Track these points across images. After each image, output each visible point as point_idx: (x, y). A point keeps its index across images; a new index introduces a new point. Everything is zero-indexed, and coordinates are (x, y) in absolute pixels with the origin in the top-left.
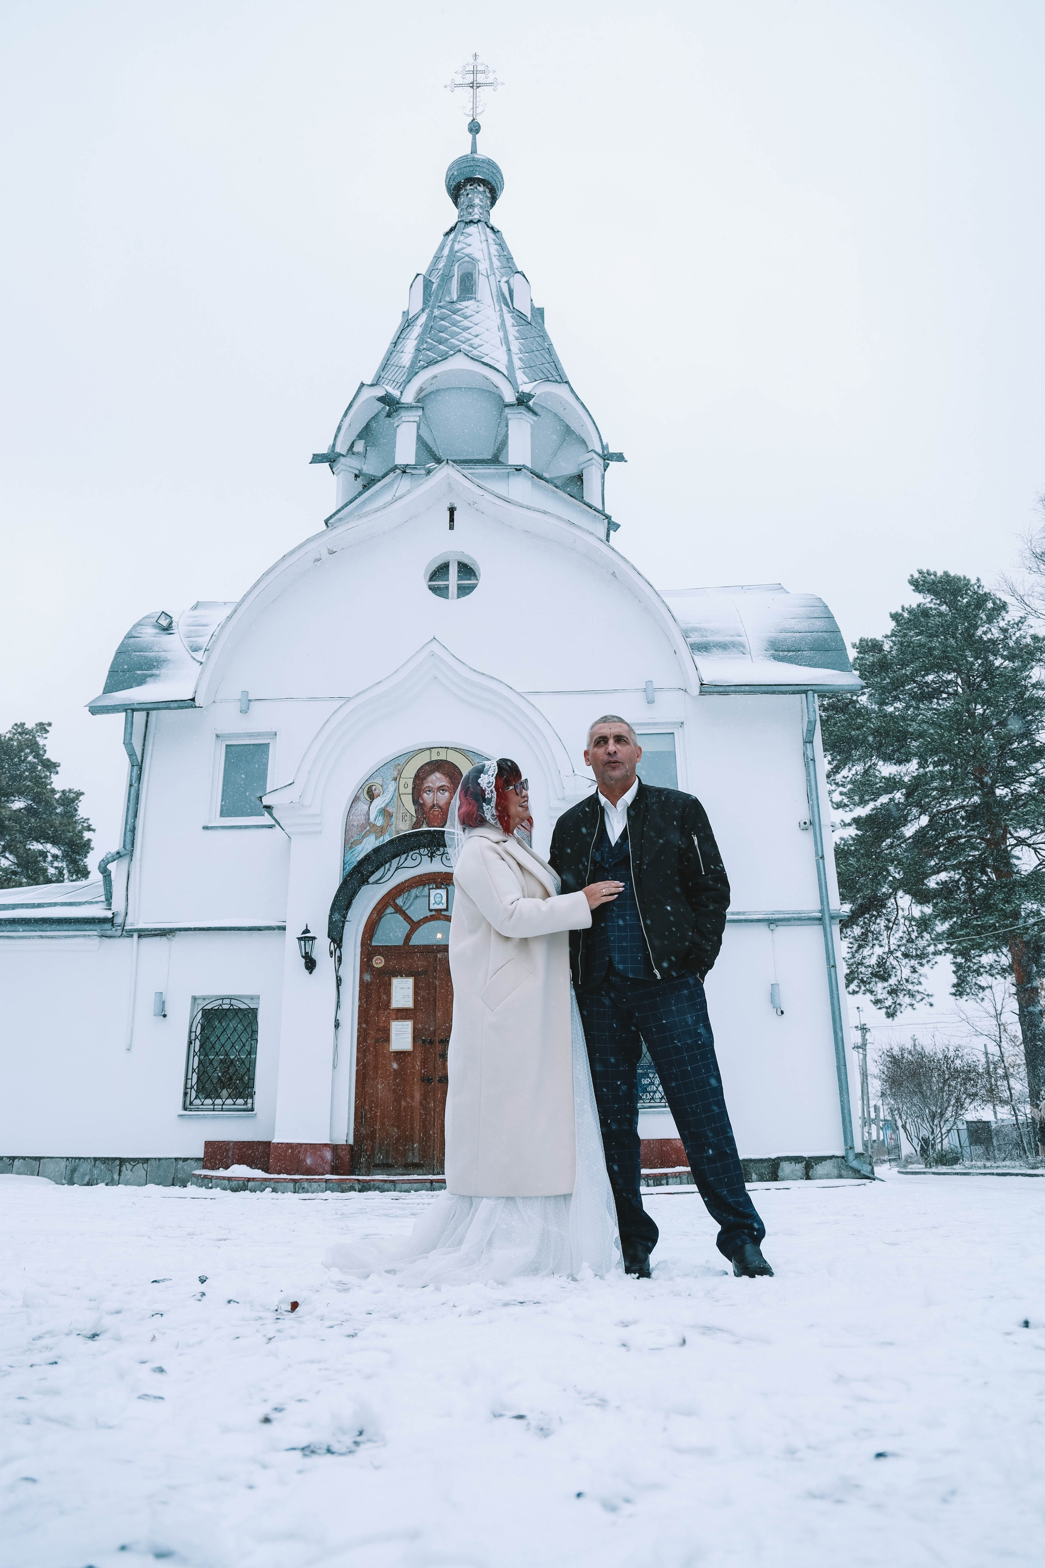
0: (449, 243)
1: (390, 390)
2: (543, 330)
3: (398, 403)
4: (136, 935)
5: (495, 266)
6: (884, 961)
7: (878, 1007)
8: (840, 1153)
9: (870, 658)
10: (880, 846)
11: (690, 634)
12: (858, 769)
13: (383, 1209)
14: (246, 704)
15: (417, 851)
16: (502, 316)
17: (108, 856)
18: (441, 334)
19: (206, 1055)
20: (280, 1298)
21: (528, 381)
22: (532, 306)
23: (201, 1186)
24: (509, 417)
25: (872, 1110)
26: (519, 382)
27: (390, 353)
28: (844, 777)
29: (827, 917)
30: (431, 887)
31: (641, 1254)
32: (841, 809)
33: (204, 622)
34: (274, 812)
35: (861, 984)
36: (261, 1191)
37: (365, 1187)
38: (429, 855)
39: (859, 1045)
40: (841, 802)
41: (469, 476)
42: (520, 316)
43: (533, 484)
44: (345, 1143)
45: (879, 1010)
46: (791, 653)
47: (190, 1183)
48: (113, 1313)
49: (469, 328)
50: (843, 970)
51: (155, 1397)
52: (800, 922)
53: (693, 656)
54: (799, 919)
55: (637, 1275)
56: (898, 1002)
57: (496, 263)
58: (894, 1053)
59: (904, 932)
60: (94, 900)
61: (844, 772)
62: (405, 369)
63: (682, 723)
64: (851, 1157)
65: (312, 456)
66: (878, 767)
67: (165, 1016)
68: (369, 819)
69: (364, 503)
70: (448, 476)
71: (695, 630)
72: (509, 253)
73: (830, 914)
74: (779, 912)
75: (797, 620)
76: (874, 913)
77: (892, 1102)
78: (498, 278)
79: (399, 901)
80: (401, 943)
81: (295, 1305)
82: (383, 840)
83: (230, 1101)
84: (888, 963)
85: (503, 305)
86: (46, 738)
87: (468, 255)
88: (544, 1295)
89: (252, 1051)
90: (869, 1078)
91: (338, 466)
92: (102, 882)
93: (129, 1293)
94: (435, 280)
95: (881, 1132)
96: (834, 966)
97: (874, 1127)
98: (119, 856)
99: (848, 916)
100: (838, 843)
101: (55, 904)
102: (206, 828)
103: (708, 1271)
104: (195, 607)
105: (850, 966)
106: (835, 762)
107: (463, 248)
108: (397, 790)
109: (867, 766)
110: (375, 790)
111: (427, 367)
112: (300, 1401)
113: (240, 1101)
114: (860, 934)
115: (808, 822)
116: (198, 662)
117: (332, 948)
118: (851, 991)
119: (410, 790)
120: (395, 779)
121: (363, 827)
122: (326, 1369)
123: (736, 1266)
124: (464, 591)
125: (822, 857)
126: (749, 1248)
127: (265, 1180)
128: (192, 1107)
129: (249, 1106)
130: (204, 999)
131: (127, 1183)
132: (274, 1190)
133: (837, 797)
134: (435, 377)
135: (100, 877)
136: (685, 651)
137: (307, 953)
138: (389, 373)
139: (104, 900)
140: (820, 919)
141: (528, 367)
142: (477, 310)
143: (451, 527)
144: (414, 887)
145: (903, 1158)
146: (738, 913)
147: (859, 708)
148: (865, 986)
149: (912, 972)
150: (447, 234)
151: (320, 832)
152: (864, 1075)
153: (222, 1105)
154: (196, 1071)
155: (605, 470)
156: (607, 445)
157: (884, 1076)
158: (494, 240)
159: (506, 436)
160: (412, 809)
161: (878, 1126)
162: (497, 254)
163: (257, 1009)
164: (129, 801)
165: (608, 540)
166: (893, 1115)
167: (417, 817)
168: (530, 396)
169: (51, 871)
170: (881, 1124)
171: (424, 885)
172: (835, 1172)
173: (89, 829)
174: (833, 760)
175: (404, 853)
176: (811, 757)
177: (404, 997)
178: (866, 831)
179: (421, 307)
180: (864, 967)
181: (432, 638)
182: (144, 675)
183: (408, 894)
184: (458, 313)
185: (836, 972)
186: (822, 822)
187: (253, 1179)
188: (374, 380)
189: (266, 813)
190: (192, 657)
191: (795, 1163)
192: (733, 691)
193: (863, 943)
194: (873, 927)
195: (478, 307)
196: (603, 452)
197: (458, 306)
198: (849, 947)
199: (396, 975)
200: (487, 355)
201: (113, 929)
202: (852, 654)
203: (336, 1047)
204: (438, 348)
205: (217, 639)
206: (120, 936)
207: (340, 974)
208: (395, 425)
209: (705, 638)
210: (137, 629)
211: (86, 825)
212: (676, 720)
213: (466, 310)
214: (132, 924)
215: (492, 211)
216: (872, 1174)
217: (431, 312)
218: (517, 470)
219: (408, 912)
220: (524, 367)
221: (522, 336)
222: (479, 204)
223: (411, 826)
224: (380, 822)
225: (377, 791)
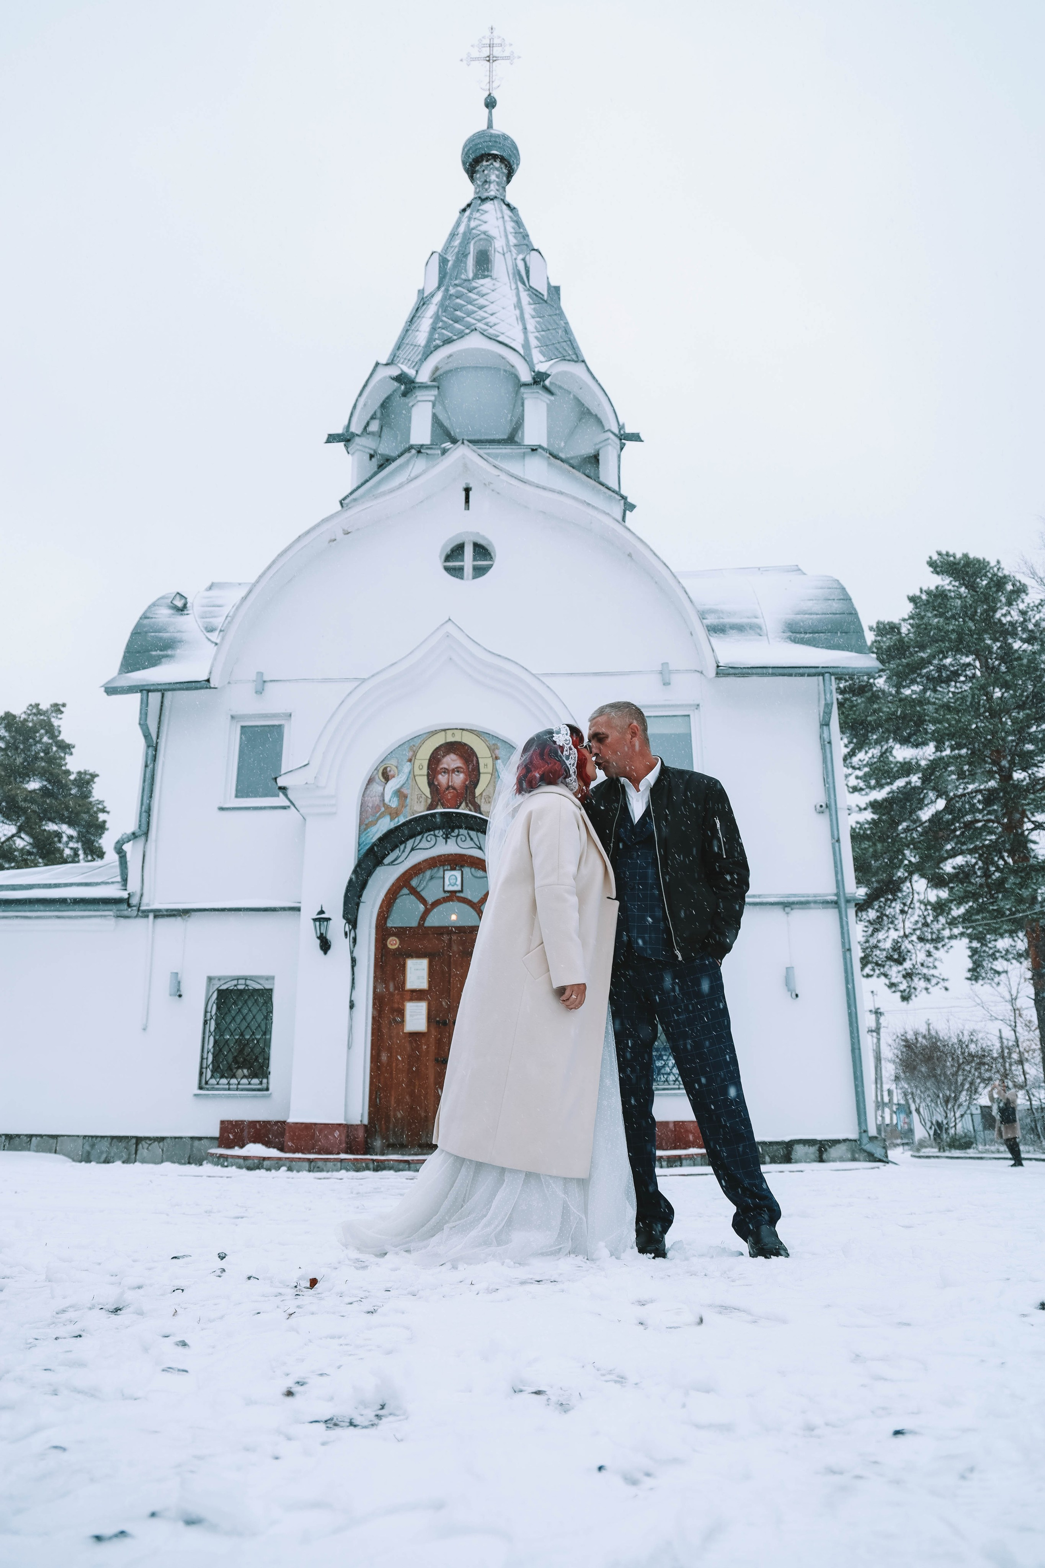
0: (465, 220)
1: (405, 369)
2: (560, 308)
3: (413, 382)
4: (151, 916)
5: (511, 244)
6: (899, 945)
7: (893, 990)
8: (854, 1136)
9: (887, 642)
10: (895, 830)
11: (707, 616)
14: (261, 685)
15: (432, 833)
16: (517, 294)
17: (124, 837)
18: (457, 312)
19: (222, 1035)
20: (300, 1274)
21: (544, 360)
22: (549, 284)
23: (217, 1165)
24: (525, 396)
25: (886, 1094)
26: (535, 361)
27: (405, 332)
28: (860, 760)
29: (842, 903)
30: (446, 868)
31: (656, 1235)
32: (856, 794)
33: (218, 602)
34: (289, 792)
35: (876, 967)
36: (277, 1170)
37: (379, 1167)
38: (444, 836)
39: (873, 1029)
40: (857, 786)
41: (485, 456)
42: (535, 294)
43: (550, 464)
44: (359, 1123)
45: (894, 994)
46: (807, 636)
47: (205, 1162)
48: (134, 1288)
49: (485, 306)
50: (857, 953)
51: (179, 1370)
52: (815, 906)
53: (710, 637)
54: (815, 902)
55: (653, 1255)
56: (913, 986)
57: (513, 241)
58: (909, 1037)
59: (919, 916)
60: (110, 881)
61: (861, 755)
62: (421, 348)
63: (698, 705)
64: (865, 1140)
65: (326, 436)
66: (893, 751)
67: (180, 996)
68: (384, 800)
69: (380, 483)
70: (463, 457)
71: (711, 611)
72: (525, 230)
73: (845, 897)
74: (795, 895)
75: (815, 602)
76: (890, 897)
77: (906, 1086)
78: (515, 256)
79: (414, 883)
80: (414, 923)
81: (314, 1282)
82: (398, 822)
83: (245, 1081)
84: (903, 947)
85: (519, 283)
86: (61, 719)
87: (484, 233)
88: (561, 1274)
89: (267, 1032)
90: (883, 1062)
91: (353, 446)
92: (117, 863)
93: (150, 1269)
94: (451, 258)
95: (894, 1116)
96: (849, 950)
97: (887, 1110)
98: (134, 836)
99: (864, 900)
100: (854, 826)
101: (71, 885)
102: (222, 809)
103: (723, 1251)
104: (210, 588)
105: (864, 950)
106: (852, 745)
107: (479, 226)
108: (412, 773)
109: (883, 749)
110: (390, 771)
111: (442, 346)
112: (321, 1375)
113: (255, 1081)
114: (875, 918)
115: (824, 806)
116: (212, 642)
117: (347, 929)
118: (865, 974)
119: (425, 771)
120: (410, 760)
121: (378, 808)
122: (346, 1345)
123: (752, 1247)
124: (480, 572)
125: (838, 841)
126: (765, 1228)
127: (280, 1159)
128: (207, 1086)
129: (264, 1085)
130: (219, 979)
131: (143, 1161)
132: (290, 1169)
133: (853, 782)
134: (451, 356)
135: (116, 857)
136: (701, 633)
137: (322, 934)
138: (403, 352)
139: (120, 880)
140: (836, 903)
141: (543, 347)
142: (493, 288)
143: (467, 507)
144: (428, 869)
145: (917, 1143)
146: (755, 896)
147: (876, 691)
148: (878, 970)
149: (927, 956)
150: (464, 210)
151: (335, 813)
152: (878, 1059)
153: (237, 1085)
154: (212, 1050)
155: (622, 449)
156: (624, 425)
157: (898, 1060)
158: (510, 217)
159: (522, 416)
160: (427, 791)
161: (891, 1109)
162: (512, 231)
163: (271, 990)
164: (144, 780)
165: (624, 521)
166: (907, 1100)
167: (432, 799)
168: (545, 376)
169: (67, 852)
170: (895, 1108)
171: (439, 867)
172: (849, 1155)
173: (103, 811)
174: (849, 742)
175: (419, 835)
176: (827, 740)
177: (419, 978)
178: (884, 815)
179: (436, 285)
180: (880, 950)
181: (447, 619)
182: (159, 656)
183: (423, 876)
184: (474, 291)
185: (851, 955)
186: (839, 806)
187: (269, 1158)
188: (388, 360)
189: (281, 794)
190: (207, 638)
191: (809, 1146)
192: (749, 674)
193: (878, 926)
194: (888, 911)
195: (494, 285)
196: (620, 431)
197: (474, 284)
198: (864, 931)
199: (411, 956)
200: (503, 334)
201: (130, 910)
202: (870, 637)
203: (351, 1028)
204: (454, 327)
205: (232, 620)
206: (137, 916)
207: (355, 954)
208: (410, 404)
209: (721, 620)
210: (153, 609)
211: (100, 806)
212: (692, 702)
213: (482, 288)
214: (148, 905)
215: (508, 188)
216: (887, 1157)
217: (447, 290)
218: (533, 450)
219: (423, 894)
220: (540, 345)
221: (538, 315)
222: (494, 181)
223: (426, 808)
224: (394, 804)
225: (392, 773)
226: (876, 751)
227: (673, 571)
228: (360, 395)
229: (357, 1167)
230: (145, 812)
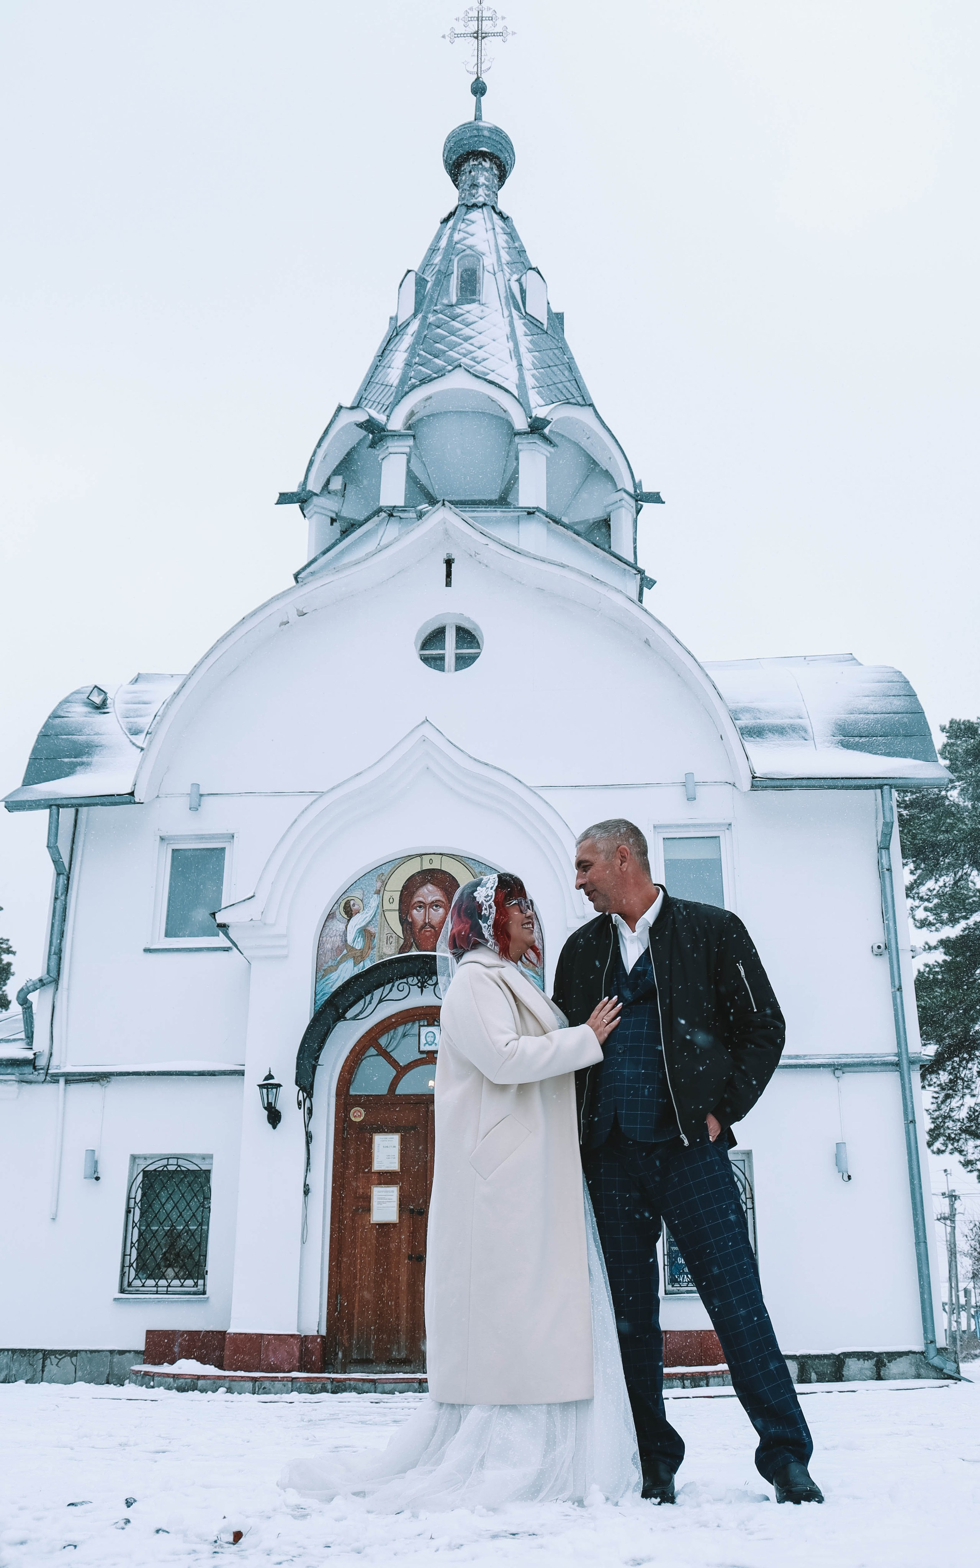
0: (447, 231)
1: (374, 414)
2: (563, 339)
3: (383, 430)
4: (62, 1080)
5: (504, 261)
7: (968, 1169)
8: (918, 1347)
9: (964, 745)
10: (973, 975)
11: (740, 716)
12: (947, 879)
13: (360, 1415)
14: (197, 800)
15: (405, 980)
16: (511, 324)
17: (28, 985)
18: (437, 345)
19: (148, 1225)
20: (223, 1529)
21: (543, 403)
22: (549, 310)
23: (142, 1386)
24: (520, 447)
25: (962, 1294)
26: (532, 405)
27: (375, 368)
28: (929, 889)
29: (906, 1064)
30: (422, 1023)
31: (664, 1475)
32: (925, 929)
33: (145, 698)
34: (231, 932)
35: (948, 1142)
36: (213, 1392)
37: (338, 1388)
38: (419, 984)
39: (947, 1215)
40: (926, 919)
41: (470, 521)
42: (532, 322)
43: (548, 530)
44: (316, 1334)
45: (971, 1174)
46: (863, 739)
47: (127, 1381)
48: (16, 1544)
49: (471, 338)
50: (925, 1124)
52: (871, 1068)
53: (744, 742)
54: (872, 1064)
55: (659, 1500)
57: (505, 257)
60: (12, 1038)
61: (930, 884)
62: (393, 388)
63: (730, 825)
64: (932, 1353)
65: (278, 495)
66: (971, 878)
67: (97, 1179)
68: (346, 941)
69: (342, 552)
70: (444, 521)
71: (747, 710)
72: (522, 246)
73: (908, 1058)
74: (847, 1056)
75: (871, 698)
76: (965, 1055)
78: (508, 276)
79: (383, 1041)
80: (384, 1092)
81: (238, 1536)
82: (364, 966)
83: (176, 1282)
85: (513, 309)
87: (470, 247)
88: (543, 1525)
89: (204, 1222)
90: (958, 1255)
91: (310, 509)
92: (21, 1016)
93: (38, 1519)
94: (430, 279)
95: (972, 1320)
96: (913, 1122)
97: (964, 1315)
98: (42, 983)
99: (934, 1060)
100: (922, 970)
102: (147, 950)
103: (744, 1495)
104: (136, 681)
105: (934, 1120)
106: (919, 872)
107: (465, 239)
108: (380, 906)
109: (958, 876)
110: (354, 905)
111: (420, 385)
113: (189, 1282)
114: (947, 1081)
115: (883, 946)
116: (138, 747)
117: (301, 1098)
118: (935, 1150)
119: (397, 905)
120: (378, 892)
121: (339, 950)
123: (777, 1489)
124: (463, 662)
125: (900, 989)
126: (795, 1469)
127: (219, 1377)
128: (131, 1289)
129: (201, 1288)
130: (145, 1159)
131: (51, 1381)
132: (230, 1390)
133: (921, 914)
134: (429, 398)
135: (20, 1008)
136: (733, 736)
137: (269, 1104)
138: (372, 394)
139: (24, 1037)
140: (897, 1065)
141: (543, 387)
142: (481, 315)
143: (448, 584)
144: (400, 1025)
146: (797, 1057)
147: (948, 805)
148: (952, 1144)
150: (446, 221)
151: (286, 957)
152: (953, 1253)
153: (167, 1287)
154: (136, 1245)
155: (638, 512)
156: (640, 482)
157: (976, 1254)
158: (503, 229)
159: (516, 471)
160: (398, 929)
161: (969, 1313)
162: (506, 245)
163: (209, 1171)
164: (54, 916)
165: (641, 601)
167: (405, 939)
168: (545, 422)
170: (973, 1311)
171: (414, 1022)
172: (913, 1371)
173: (8, 951)
174: (916, 870)
175: (388, 983)
176: (886, 867)
177: (388, 1157)
178: (957, 956)
179: (413, 311)
180: (953, 1121)
181: (424, 719)
182: (72, 763)
183: (394, 1033)
184: (458, 319)
185: (915, 1128)
186: (899, 948)
187: (204, 1377)
188: (353, 402)
189: (221, 934)
190: (131, 741)
191: (864, 1360)
192: (791, 786)
193: (951, 1092)
194: (963, 1073)
195: (482, 311)
196: (635, 491)
197: (458, 311)
198: (933, 1097)
199: (381, 1130)
200: (493, 371)
201: (36, 1073)
202: (939, 740)
203: (305, 1217)
204: (434, 362)
205: (162, 720)
206: (44, 1081)
207: (310, 1129)
208: (381, 457)
209: (758, 721)
210: (65, 706)
211: (4, 946)
212: (722, 821)
213: (467, 315)
214: (58, 1067)
215: (499, 193)
216: (959, 1373)
217: (425, 318)
218: (529, 513)
219: (394, 1055)
220: (538, 385)
221: (536, 348)
222: (484, 184)
223: (398, 950)
224: (359, 945)
225: (356, 907)
226: (948, 879)
227: (699, 661)
228: (319, 445)
229: (310, 1388)
230: (55, 954)
